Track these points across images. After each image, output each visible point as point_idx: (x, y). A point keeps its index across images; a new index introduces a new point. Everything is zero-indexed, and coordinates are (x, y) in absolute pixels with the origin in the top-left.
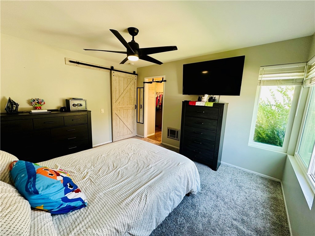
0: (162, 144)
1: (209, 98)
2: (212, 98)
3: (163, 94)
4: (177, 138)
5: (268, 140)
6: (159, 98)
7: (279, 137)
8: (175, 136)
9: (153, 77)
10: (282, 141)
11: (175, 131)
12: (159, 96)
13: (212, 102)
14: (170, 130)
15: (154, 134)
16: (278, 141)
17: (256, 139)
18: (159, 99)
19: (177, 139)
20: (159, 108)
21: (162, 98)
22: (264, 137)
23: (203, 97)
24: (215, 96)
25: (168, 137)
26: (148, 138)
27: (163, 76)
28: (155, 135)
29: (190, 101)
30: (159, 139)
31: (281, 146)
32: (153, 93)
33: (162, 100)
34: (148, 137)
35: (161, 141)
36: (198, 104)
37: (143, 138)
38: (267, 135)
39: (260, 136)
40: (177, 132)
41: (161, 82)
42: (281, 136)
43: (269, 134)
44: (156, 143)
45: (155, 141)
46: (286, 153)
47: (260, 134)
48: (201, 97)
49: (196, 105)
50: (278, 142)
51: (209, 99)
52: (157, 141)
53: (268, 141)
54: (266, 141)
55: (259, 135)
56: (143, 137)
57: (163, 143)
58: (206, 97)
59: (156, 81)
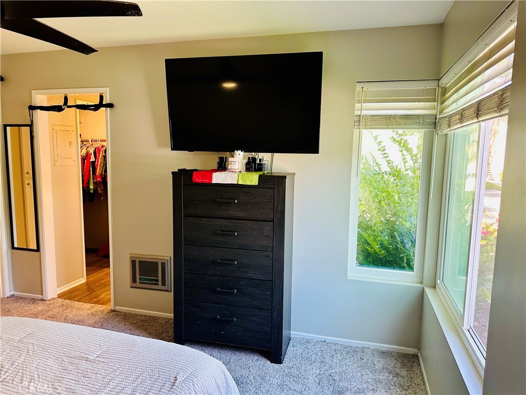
0: (114, 311)
1: (246, 161)
2: (254, 159)
3: (104, 143)
4: (164, 284)
5: (385, 256)
6: (92, 159)
7: (404, 247)
8: (157, 281)
9: (65, 91)
10: (412, 255)
11: (157, 263)
12: (92, 151)
13: (256, 170)
14: (139, 261)
15: (83, 280)
16: (403, 257)
17: (362, 258)
18: (93, 163)
19: (163, 288)
20: (95, 190)
21: (105, 157)
22: (377, 251)
23: (230, 159)
24: (260, 155)
25: (134, 285)
26: (60, 300)
27: (102, 90)
28: (87, 283)
29: (196, 170)
30: (103, 296)
31: (411, 268)
32: (71, 143)
33: (105, 165)
34: (61, 296)
35: (110, 301)
36: (219, 178)
37: (43, 300)
38: (382, 245)
39: (370, 249)
40: (163, 265)
41: (96, 108)
42: (409, 245)
43: (386, 243)
44: (93, 310)
45: (88, 306)
46: (422, 283)
47: (369, 244)
48: (226, 158)
49: (214, 182)
50: (405, 260)
51: (247, 164)
52: (95, 303)
53: (384, 259)
54: (381, 259)
55: (367, 247)
56: (40, 297)
57: (118, 308)
58: (239, 159)
59: (79, 103)
